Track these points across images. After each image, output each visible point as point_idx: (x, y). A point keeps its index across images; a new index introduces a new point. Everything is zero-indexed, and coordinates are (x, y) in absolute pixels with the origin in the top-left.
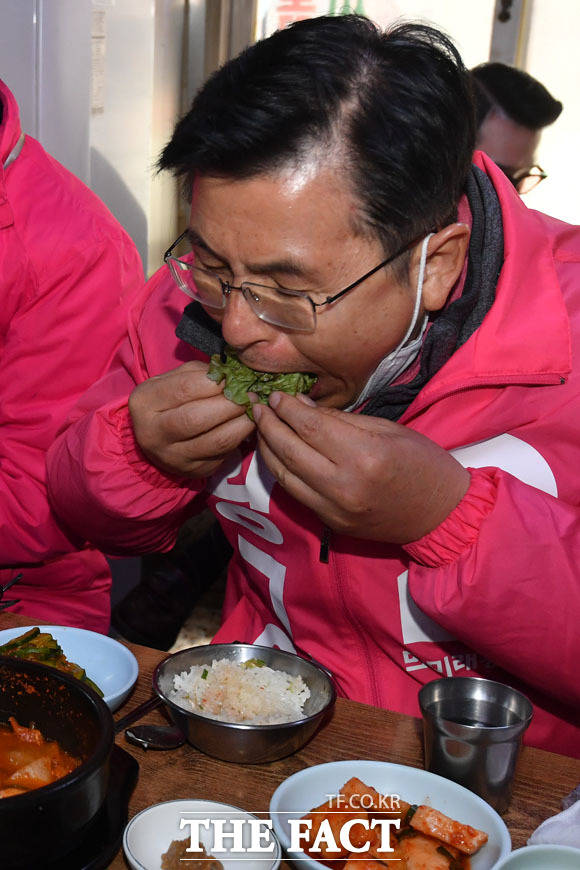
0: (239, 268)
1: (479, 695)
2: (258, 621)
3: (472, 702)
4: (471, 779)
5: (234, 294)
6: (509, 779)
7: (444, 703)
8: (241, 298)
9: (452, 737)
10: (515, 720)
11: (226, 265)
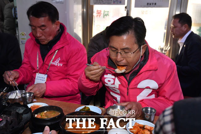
0: (119, 49)
1: (149, 109)
2: (112, 104)
3: (149, 110)
4: (149, 120)
5: (118, 53)
6: (153, 120)
7: (145, 110)
8: (119, 54)
9: (147, 115)
10: (154, 112)
11: (117, 49)
